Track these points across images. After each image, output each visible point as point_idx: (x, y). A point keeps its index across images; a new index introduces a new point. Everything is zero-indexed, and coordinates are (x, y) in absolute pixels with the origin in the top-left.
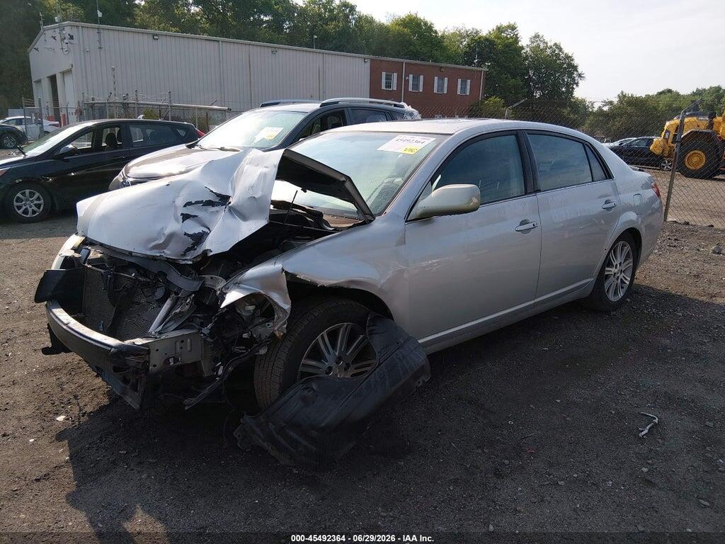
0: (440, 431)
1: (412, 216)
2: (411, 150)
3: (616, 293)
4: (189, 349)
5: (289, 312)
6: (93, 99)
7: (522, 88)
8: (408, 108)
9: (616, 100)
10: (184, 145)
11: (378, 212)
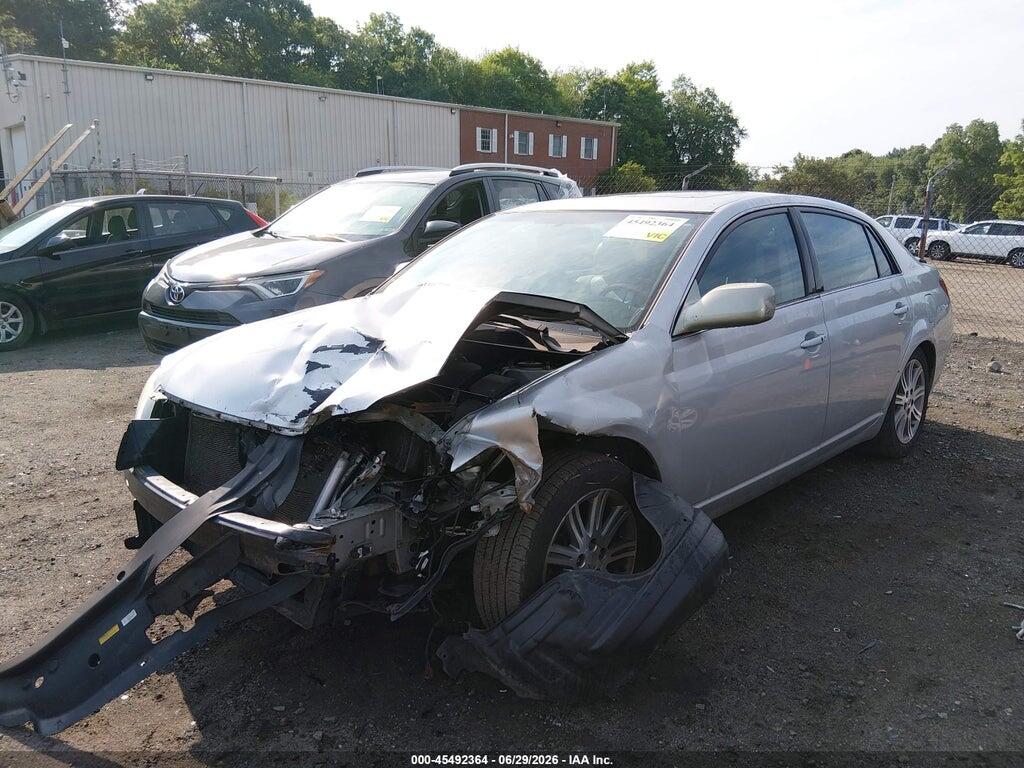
0: (743, 647)
1: (679, 329)
2: (658, 236)
3: (906, 433)
4: (381, 533)
5: (540, 474)
6: (66, 167)
7: (665, 149)
8: (563, 178)
9: (791, 166)
10: (248, 232)
11: (630, 324)
